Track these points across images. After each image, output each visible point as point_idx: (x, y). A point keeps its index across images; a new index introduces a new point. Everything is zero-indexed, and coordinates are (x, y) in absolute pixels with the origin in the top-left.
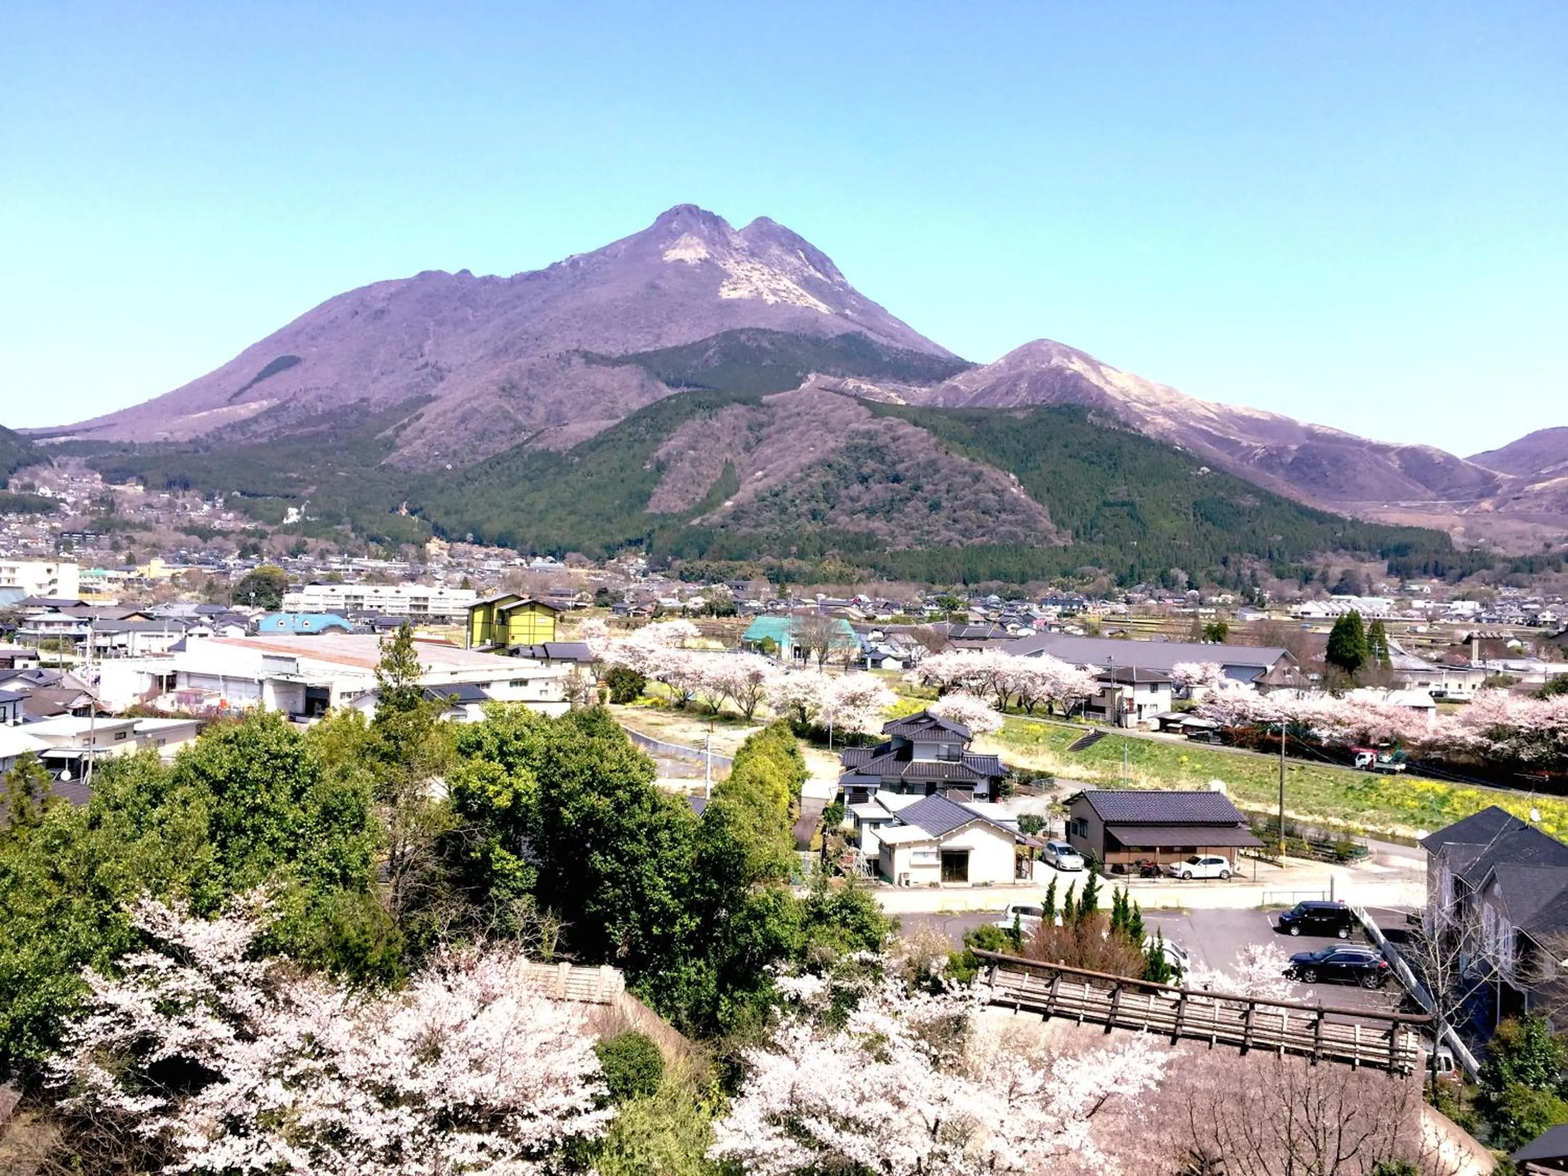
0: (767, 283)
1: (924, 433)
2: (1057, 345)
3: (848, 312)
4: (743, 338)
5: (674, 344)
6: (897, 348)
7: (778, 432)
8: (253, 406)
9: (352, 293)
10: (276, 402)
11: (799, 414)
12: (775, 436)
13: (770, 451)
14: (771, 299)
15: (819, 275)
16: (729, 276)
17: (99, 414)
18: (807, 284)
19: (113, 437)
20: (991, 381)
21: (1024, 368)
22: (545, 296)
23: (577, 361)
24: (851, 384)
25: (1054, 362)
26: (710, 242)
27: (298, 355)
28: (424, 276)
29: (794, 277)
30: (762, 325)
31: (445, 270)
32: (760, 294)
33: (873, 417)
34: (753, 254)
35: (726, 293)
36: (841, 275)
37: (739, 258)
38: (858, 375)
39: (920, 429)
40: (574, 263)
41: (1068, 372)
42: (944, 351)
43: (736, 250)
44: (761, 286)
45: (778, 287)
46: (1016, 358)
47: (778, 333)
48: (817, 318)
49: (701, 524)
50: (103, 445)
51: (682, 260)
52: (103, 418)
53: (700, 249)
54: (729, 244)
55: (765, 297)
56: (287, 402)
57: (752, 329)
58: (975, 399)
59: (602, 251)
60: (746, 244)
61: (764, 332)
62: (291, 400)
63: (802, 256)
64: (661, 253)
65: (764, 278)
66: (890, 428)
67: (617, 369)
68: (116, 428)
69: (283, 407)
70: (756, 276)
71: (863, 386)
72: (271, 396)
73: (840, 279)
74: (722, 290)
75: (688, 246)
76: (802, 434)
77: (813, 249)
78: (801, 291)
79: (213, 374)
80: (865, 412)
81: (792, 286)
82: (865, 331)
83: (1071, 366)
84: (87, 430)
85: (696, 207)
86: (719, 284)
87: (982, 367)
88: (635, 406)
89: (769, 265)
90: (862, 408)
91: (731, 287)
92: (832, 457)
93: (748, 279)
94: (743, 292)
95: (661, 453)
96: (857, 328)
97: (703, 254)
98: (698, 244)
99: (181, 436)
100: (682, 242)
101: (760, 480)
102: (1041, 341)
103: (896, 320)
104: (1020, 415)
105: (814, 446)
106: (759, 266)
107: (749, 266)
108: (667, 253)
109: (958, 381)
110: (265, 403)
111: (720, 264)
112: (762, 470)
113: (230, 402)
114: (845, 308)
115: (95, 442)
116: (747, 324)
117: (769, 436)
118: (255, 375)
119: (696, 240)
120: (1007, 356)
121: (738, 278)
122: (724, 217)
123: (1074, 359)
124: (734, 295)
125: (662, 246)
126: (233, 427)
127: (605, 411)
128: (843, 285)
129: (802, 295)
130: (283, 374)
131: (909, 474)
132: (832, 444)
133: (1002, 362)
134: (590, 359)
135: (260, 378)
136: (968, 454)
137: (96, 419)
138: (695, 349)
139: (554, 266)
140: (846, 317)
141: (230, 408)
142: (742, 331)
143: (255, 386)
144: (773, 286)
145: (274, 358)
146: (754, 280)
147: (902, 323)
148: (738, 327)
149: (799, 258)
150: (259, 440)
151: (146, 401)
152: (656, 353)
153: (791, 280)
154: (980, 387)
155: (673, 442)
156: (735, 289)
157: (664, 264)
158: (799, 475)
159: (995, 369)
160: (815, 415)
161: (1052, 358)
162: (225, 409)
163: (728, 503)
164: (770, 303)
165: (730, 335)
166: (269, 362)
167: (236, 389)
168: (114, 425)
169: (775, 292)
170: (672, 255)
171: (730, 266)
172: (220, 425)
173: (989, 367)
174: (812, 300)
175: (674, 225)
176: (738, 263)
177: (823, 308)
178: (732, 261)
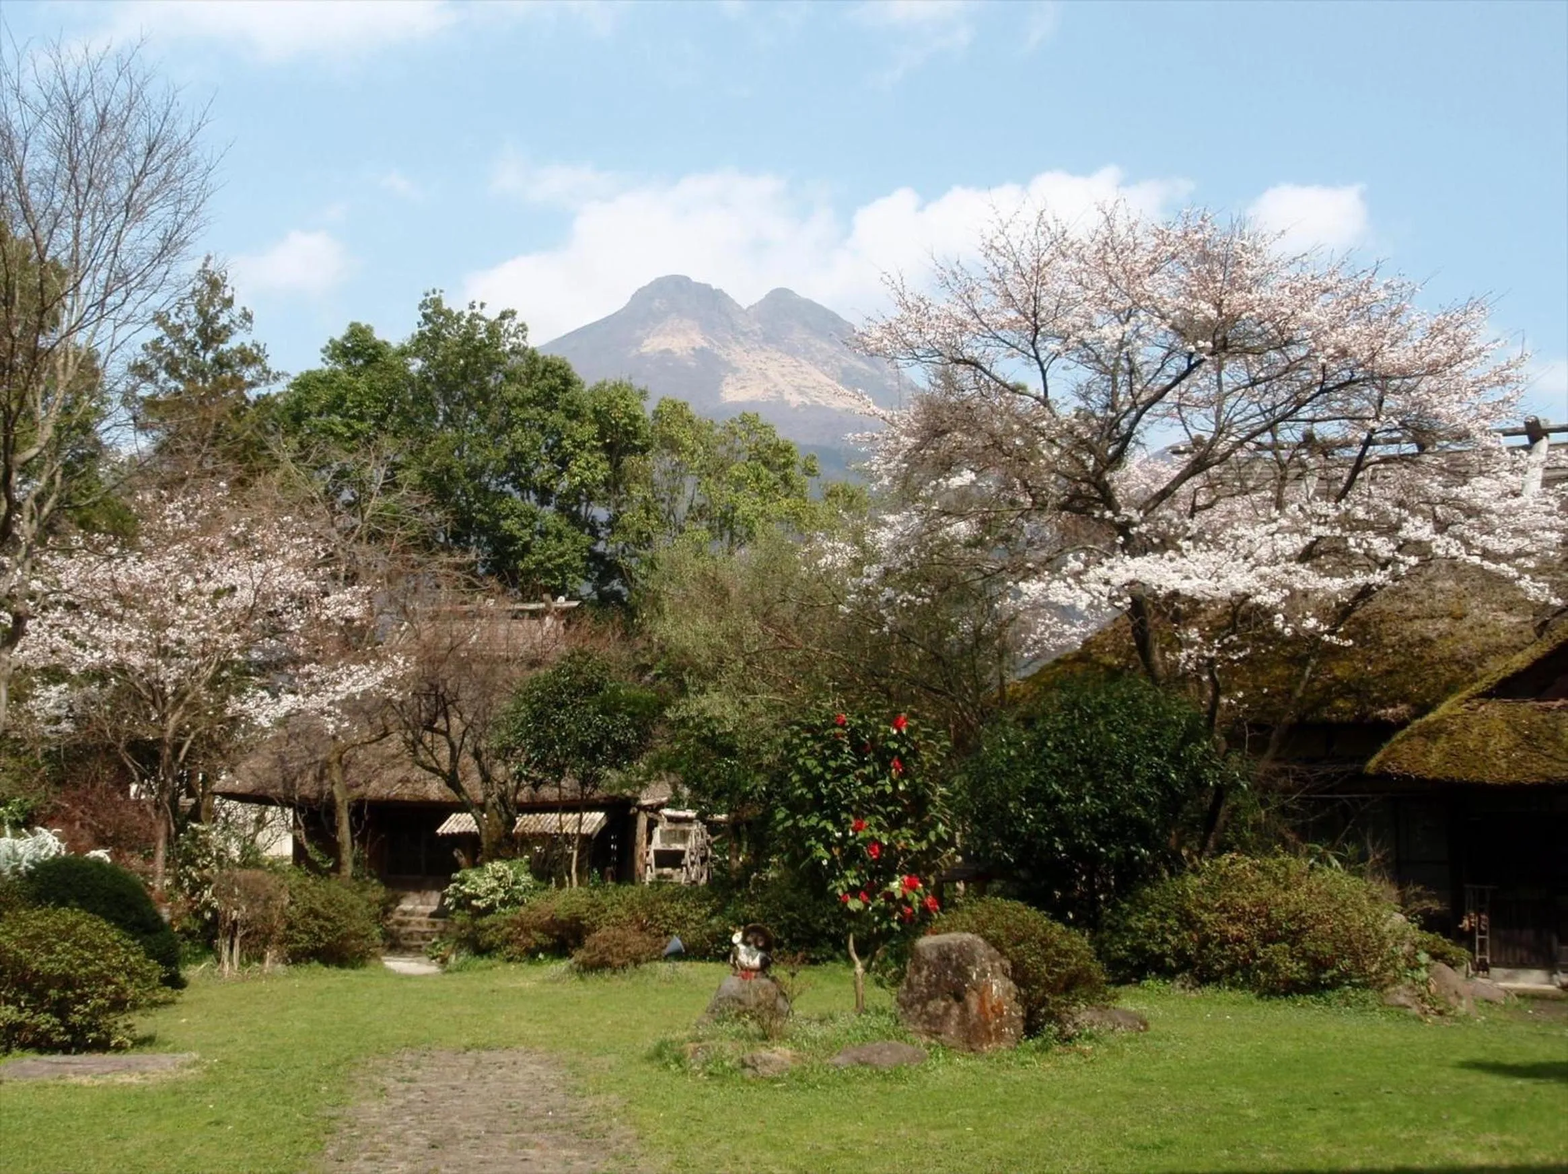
0: (789, 378)
14: (796, 400)
16: (735, 370)
18: (848, 378)
26: (708, 325)
29: (828, 369)
32: (781, 393)
34: (768, 339)
35: (731, 393)
37: (748, 344)
43: (745, 334)
44: (781, 382)
45: (806, 383)
51: (667, 351)
53: (693, 335)
54: (733, 326)
55: (787, 397)
60: (758, 325)
63: (838, 340)
64: (639, 343)
65: (784, 371)
70: (773, 369)
74: (726, 388)
75: (676, 332)
78: (839, 387)
81: (825, 381)
85: (687, 279)
86: (721, 381)
89: (791, 352)
91: (739, 384)
93: (763, 373)
94: (756, 392)
97: (700, 341)
98: (691, 328)
100: (668, 327)
106: (777, 355)
107: (763, 357)
108: (646, 342)
111: (723, 354)
119: (688, 322)
121: (749, 371)
122: (726, 290)
124: (742, 395)
125: (640, 333)
129: (840, 393)
144: (798, 381)
146: (770, 373)
149: (835, 342)
153: (822, 371)
156: (743, 387)
157: (641, 356)
164: (795, 404)
169: (800, 391)
170: (653, 344)
171: (737, 356)
175: (656, 304)
176: (748, 352)
178: (738, 349)
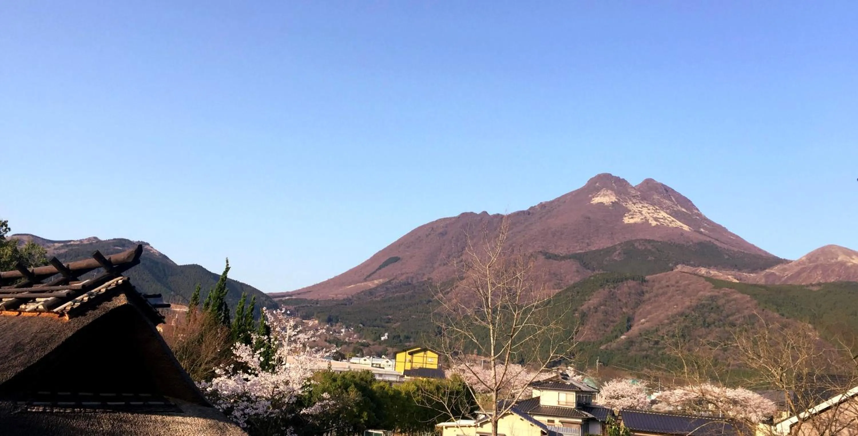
0: (651, 215)
1: (748, 298)
2: (840, 248)
3: (702, 230)
4: (636, 244)
5: (596, 248)
6: (733, 251)
7: (655, 297)
8: (376, 282)
9: (428, 224)
10: (387, 280)
11: (668, 286)
12: (653, 299)
13: (650, 307)
14: (654, 223)
15: (684, 210)
16: (629, 211)
17: (305, 286)
18: (676, 215)
19: (309, 297)
20: (797, 269)
21: (819, 262)
22: (526, 224)
23: (541, 258)
24: (703, 271)
25: (840, 259)
26: (618, 193)
27: (400, 256)
28: (464, 215)
29: (668, 211)
30: (648, 237)
31: (475, 212)
32: (647, 221)
33: (714, 288)
34: (643, 199)
35: (627, 220)
36: (697, 209)
37: (634, 201)
38: (708, 266)
39: (746, 295)
40: (543, 206)
41: (850, 264)
42: (766, 253)
43: (633, 197)
44: (648, 216)
45: (658, 216)
46: (812, 257)
47: (658, 242)
48: (682, 233)
49: (607, 349)
50: (304, 300)
51: (602, 203)
52: (307, 288)
53: (612, 197)
54: (629, 193)
55: (650, 222)
56: (391, 280)
57: (642, 240)
58: (786, 280)
59: (558, 200)
60: (639, 193)
61: (649, 241)
62: (394, 279)
63: (674, 199)
64: (590, 200)
65: (649, 211)
66: (725, 294)
67: (563, 262)
68: (311, 293)
69: (389, 282)
70: (645, 211)
71: (711, 272)
72: (384, 277)
73: (696, 211)
74: (624, 218)
75: (605, 195)
76: (670, 298)
77: (679, 195)
78: (673, 218)
79: (359, 266)
80: (710, 285)
81: (666, 215)
82: (712, 240)
83: (852, 261)
84: (299, 294)
85: (610, 175)
86: (623, 216)
87: (791, 261)
88: (572, 282)
89: (653, 204)
90: (708, 283)
91: (630, 217)
92: (687, 311)
93: (640, 212)
94: (637, 219)
95: (585, 307)
96: (708, 239)
97: (614, 199)
98: (611, 194)
99: (341, 297)
100: (602, 193)
101: (643, 324)
102: (830, 246)
103: (733, 235)
104: (815, 289)
105: (677, 305)
106: (646, 205)
107: (640, 205)
108: (593, 199)
109: (775, 270)
110: (381, 280)
111: (624, 204)
112: (644, 318)
113: (365, 280)
114: (700, 228)
115: (301, 299)
116: (639, 237)
117: (649, 299)
118: (377, 267)
119: (610, 192)
120: (807, 255)
121: (634, 212)
122: (626, 180)
123: (854, 257)
124: (632, 221)
125: (590, 196)
126: (364, 292)
127: (555, 285)
128: (700, 215)
129: (673, 221)
130: (390, 266)
131: (738, 322)
132: (688, 303)
133: (804, 259)
134: (549, 257)
135: (380, 268)
136: (778, 311)
137: (304, 288)
138: (609, 251)
139: (532, 208)
140: (701, 233)
141: (365, 283)
142: (636, 241)
143: (378, 272)
144: (655, 216)
145: (388, 258)
146: (643, 212)
147: (737, 237)
148: (634, 239)
149: (672, 201)
150: (376, 299)
151: (327, 280)
152: (586, 253)
153: (666, 213)
154: (789, 273)
155: (591, 302)
156: (632, 218)
157: (592, 205)
158: (666, 321)
159: (800, 263)
160: (678, 287)
161: (838, 256)
162: (363, 284)
163: (623, 337)
164: (653, 225)
165: (630, 243)
166: (385, 260)
167: (369, 274)
168: (310, 291)
169: (656, 219)
170: (596, 200)
171: (630, 206)
172: (359, 292)
173: (795, 261)
174: (679, 224)
175: (597, 184)
176: (634, 204)
177: (686, 228)
178: (630, 203)
